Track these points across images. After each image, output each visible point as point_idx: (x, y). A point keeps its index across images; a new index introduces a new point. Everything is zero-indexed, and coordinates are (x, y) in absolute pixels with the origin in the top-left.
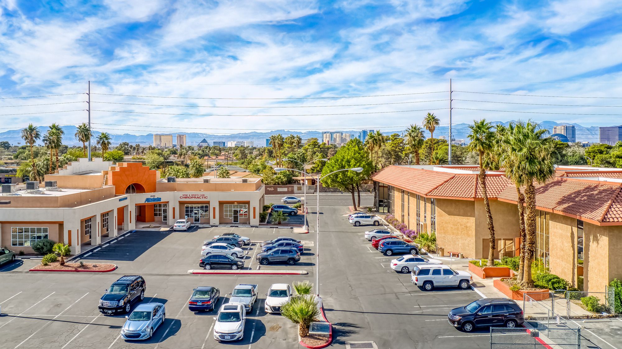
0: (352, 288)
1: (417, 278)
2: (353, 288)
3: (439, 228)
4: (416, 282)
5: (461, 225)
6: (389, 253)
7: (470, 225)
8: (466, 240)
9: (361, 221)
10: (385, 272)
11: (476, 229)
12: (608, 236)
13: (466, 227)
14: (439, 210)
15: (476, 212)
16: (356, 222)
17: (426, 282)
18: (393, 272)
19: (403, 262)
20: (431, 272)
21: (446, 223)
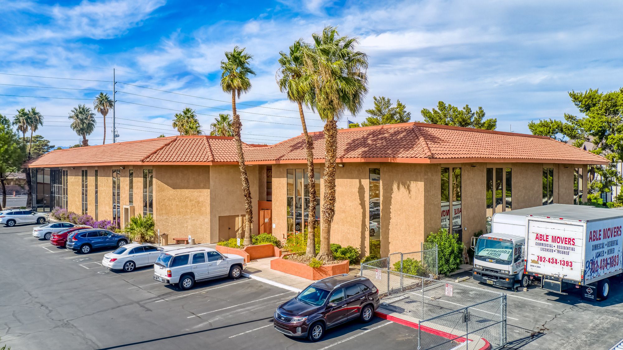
0: (47, 308)
1: (170, 271)
2: (50, 308)
3: (159, 208)
4: (169, 278)
5: (191, 201)
6: (86, 249)
7: (203, 199)
8: (197, 220)
9: (17, 220)
10: (95, 274)
11: (211, 204)
12: (423, 180)
13: (198, 202)
14: (159, 182)
15: (212, 182)
16: (8, 221)
17: (183, 276)
18: (108, 273)
19: (126, 254)
20: (191, 259)
21: (169, 200)
